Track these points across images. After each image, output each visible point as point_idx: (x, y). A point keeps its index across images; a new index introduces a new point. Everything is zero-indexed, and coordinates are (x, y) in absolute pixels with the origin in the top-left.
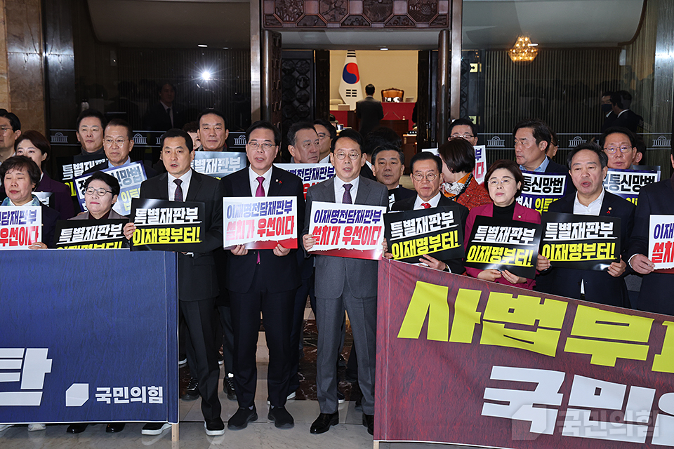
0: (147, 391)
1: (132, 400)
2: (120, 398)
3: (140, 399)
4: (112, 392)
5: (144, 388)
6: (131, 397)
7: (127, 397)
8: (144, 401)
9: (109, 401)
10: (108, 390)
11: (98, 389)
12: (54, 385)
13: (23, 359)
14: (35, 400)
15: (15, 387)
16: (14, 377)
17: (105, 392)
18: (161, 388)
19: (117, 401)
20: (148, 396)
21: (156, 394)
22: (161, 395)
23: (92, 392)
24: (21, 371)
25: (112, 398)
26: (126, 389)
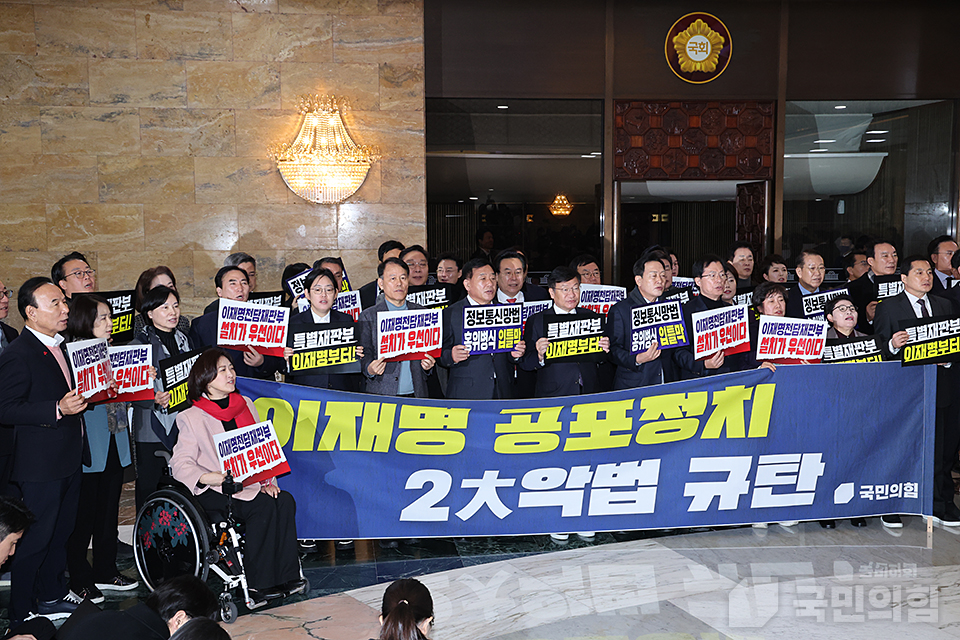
0: (903, 487)
1: (891, 496)
2: (881, 495)
3: (896, 495)
4: (874, 489)
5: (901, 485)
6: (890, 493)
7: (887, 493)
8: (900, 496)
9: (871, 498)
10: (871, 487)
11: (862, 487)
12: (826, 487)
13: (800, 463)
14: (809, 499)
15: (791, 489)
16: (791, 480)
17: (868, 490)
18: (916, 485)
19: (878, 498)
20: (903, 491)
21: (912, 489)
22: (916, 490)
23: (857, 490)
24: (797, 474)
25: (875, 496)
26: (887, 486)
